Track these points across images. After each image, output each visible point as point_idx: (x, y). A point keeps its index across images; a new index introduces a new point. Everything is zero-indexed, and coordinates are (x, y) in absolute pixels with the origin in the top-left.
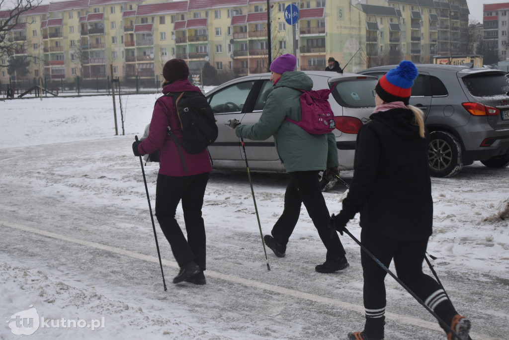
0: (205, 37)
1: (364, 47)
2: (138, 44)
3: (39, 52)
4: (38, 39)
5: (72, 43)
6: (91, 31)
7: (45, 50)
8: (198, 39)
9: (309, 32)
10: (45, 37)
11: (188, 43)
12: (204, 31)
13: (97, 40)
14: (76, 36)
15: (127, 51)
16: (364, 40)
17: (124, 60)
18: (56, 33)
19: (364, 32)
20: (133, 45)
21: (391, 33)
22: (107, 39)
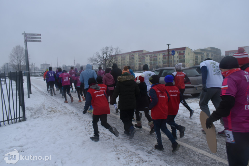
0: (157, 60)
1: (194, 61)
2: (142, 62)
3: (120, 64)
4: (120, 61)
5: (127, 62)
6: (132, 59)
7: (122, 63)
8: (155, 60)
9: (181, 58)
10: (122, 60)
11: (153, 61)
12: (157, 58)
13: (133, 61)
14: (128, 60)
15: (139, 63)
16: (194, 60)
17: (138, 65)
18: (124, 60)
19: (194, 58)
20: (140, 62)
21: (201, 58)
22: (135, 61)
